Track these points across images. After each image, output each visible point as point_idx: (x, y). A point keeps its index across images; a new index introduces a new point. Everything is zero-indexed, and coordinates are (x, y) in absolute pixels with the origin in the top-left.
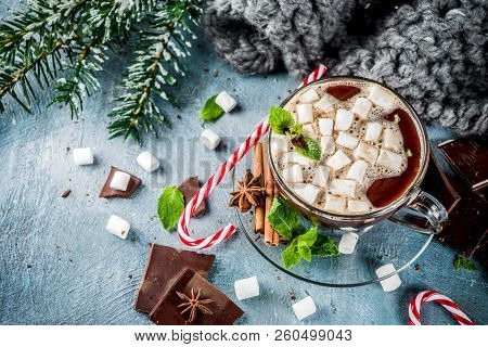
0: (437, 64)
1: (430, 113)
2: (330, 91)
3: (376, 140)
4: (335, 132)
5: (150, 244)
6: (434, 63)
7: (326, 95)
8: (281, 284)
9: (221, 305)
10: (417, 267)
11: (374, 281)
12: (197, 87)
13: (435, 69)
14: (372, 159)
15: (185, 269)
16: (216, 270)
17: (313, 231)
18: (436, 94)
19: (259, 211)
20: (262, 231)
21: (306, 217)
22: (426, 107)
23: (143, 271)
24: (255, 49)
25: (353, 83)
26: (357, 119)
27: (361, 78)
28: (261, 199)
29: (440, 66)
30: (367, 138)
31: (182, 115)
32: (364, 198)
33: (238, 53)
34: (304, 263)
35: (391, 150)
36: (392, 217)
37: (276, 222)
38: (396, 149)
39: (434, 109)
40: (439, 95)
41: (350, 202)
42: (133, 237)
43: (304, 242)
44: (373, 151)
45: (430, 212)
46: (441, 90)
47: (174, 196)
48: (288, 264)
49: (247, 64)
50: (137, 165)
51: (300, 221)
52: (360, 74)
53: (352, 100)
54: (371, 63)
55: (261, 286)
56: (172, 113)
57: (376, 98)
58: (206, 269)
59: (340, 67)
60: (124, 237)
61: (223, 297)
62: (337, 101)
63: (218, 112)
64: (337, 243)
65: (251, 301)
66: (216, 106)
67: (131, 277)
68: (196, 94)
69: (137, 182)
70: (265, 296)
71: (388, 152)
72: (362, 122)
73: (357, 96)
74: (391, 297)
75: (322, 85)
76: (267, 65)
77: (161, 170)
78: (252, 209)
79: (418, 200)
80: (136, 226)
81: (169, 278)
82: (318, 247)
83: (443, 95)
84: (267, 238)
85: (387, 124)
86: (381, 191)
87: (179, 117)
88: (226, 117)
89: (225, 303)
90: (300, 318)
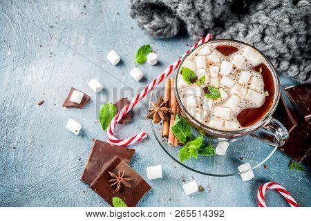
0: (289, 37)
1: (281, 67)
2: (218, 48)
3: (246, 83)
4: (220, 76)
5: (94, 140)
6: (286, 36)
7: (216, 51)
8: (177, 171)
9: (137, 182)
10: (265, 166)
11: (237, 174)
13: (287, 40)
14: (242, 95)
15: (115, 157)
16: (135, 159)
17: (200, 139)
18: (286, 56)
19: (166, 123)
20: (167, 137)
21: (196, 129)
22: (279, 63)
23: (88, 157)
25: (234, 44)
26: (234, 68)
27: (239, 42)
28: (168, 116)
29: (291, 38)
30: (240, 81)
32: (235, 120)
34: (192, 159)
35: (255, 90)
36: (252, 134)
37: (177, 131)
38: (259, 90)
39: (284, 65)
40: (288, 56)
41: (226, 122)
42: (83, 134)
43: (194, 146)
44: (244, 90)
45: (277, 133)
46: (290, 53)
47: (111, 110)
48: (182, 159)
50: (88, 87)
51: (192, 132)
52: (238, 39)
53: (232, 55)
54: (246, 33)
55: (163, 172)
57: (248, 55)
58: (129, 158)
59: (224, 34)
60: (77, 133)
61: (139, 177)
62: (222, 56)
64: (215, 148)
65: (156, 181)
67: (80, 160)
69: (88, 98)
70: (165, 178)
71: (254, 92)
72: (238, 71)
73: (236, 53)
74: (247, 184)
75: (213, 44)
76: (172, 31)
77: (104, 91)
78: (162, 121)
79: (270, 124)
80: (85, 127)
81: (104, 162)
82: (202, 149)
83: (291, 57)
84: (170, 141)
85: (254, 73)
86: (247, 116)
89: (140, 181)
90: (187, 194)
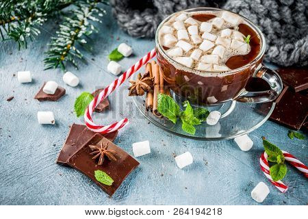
3: (228, 36)
9: (123, 157)
10: (262, 138)
12: (106, 45)
14: (227, 45)
16: (118, 141)
19: (150, 95)
20: (151, 108)
24: (144, 20)
26: (215, 28)
30: (222, 35)
31: (95, 58)
33: (133, 22)
41: (215, 66)
44: (228, 41)
47: (87, 98)
49: (139, 29)
56: (88, 57)
57: (227, 17)
63: (119, 56)
66: (119, 53)
67: (55, 145)
68: (105, 48)
69: (62, 90)
72: (218, 30)
77: (80, 86)
87: (93, 60)
88: (125, 59)
89: (125, 157)
90: (181, 167)
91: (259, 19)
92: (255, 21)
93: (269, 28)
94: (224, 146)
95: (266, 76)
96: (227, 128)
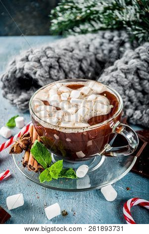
2: (69, 86)
3: (92, 100)
4: (69, 99)
10: (127, 189)
19: (27, 153)
25: (81, 83)
26: (82, 95)
30: (88, 100)
53: (80, 89)
90: (50, 219)
91: (124, 91)
92: (121, 92)
93: (134, 97)
94: (92, 196)
95: (124, 132)
96: (96, 180)
